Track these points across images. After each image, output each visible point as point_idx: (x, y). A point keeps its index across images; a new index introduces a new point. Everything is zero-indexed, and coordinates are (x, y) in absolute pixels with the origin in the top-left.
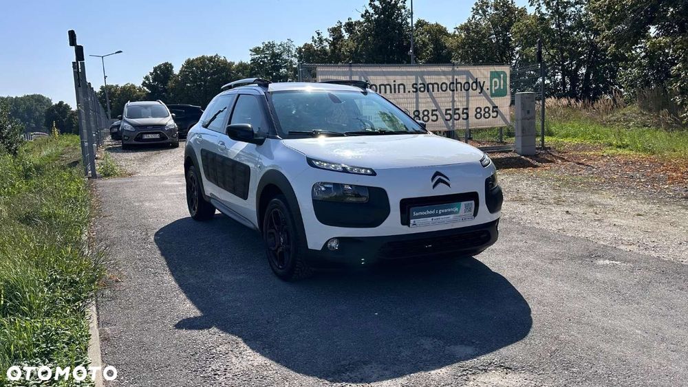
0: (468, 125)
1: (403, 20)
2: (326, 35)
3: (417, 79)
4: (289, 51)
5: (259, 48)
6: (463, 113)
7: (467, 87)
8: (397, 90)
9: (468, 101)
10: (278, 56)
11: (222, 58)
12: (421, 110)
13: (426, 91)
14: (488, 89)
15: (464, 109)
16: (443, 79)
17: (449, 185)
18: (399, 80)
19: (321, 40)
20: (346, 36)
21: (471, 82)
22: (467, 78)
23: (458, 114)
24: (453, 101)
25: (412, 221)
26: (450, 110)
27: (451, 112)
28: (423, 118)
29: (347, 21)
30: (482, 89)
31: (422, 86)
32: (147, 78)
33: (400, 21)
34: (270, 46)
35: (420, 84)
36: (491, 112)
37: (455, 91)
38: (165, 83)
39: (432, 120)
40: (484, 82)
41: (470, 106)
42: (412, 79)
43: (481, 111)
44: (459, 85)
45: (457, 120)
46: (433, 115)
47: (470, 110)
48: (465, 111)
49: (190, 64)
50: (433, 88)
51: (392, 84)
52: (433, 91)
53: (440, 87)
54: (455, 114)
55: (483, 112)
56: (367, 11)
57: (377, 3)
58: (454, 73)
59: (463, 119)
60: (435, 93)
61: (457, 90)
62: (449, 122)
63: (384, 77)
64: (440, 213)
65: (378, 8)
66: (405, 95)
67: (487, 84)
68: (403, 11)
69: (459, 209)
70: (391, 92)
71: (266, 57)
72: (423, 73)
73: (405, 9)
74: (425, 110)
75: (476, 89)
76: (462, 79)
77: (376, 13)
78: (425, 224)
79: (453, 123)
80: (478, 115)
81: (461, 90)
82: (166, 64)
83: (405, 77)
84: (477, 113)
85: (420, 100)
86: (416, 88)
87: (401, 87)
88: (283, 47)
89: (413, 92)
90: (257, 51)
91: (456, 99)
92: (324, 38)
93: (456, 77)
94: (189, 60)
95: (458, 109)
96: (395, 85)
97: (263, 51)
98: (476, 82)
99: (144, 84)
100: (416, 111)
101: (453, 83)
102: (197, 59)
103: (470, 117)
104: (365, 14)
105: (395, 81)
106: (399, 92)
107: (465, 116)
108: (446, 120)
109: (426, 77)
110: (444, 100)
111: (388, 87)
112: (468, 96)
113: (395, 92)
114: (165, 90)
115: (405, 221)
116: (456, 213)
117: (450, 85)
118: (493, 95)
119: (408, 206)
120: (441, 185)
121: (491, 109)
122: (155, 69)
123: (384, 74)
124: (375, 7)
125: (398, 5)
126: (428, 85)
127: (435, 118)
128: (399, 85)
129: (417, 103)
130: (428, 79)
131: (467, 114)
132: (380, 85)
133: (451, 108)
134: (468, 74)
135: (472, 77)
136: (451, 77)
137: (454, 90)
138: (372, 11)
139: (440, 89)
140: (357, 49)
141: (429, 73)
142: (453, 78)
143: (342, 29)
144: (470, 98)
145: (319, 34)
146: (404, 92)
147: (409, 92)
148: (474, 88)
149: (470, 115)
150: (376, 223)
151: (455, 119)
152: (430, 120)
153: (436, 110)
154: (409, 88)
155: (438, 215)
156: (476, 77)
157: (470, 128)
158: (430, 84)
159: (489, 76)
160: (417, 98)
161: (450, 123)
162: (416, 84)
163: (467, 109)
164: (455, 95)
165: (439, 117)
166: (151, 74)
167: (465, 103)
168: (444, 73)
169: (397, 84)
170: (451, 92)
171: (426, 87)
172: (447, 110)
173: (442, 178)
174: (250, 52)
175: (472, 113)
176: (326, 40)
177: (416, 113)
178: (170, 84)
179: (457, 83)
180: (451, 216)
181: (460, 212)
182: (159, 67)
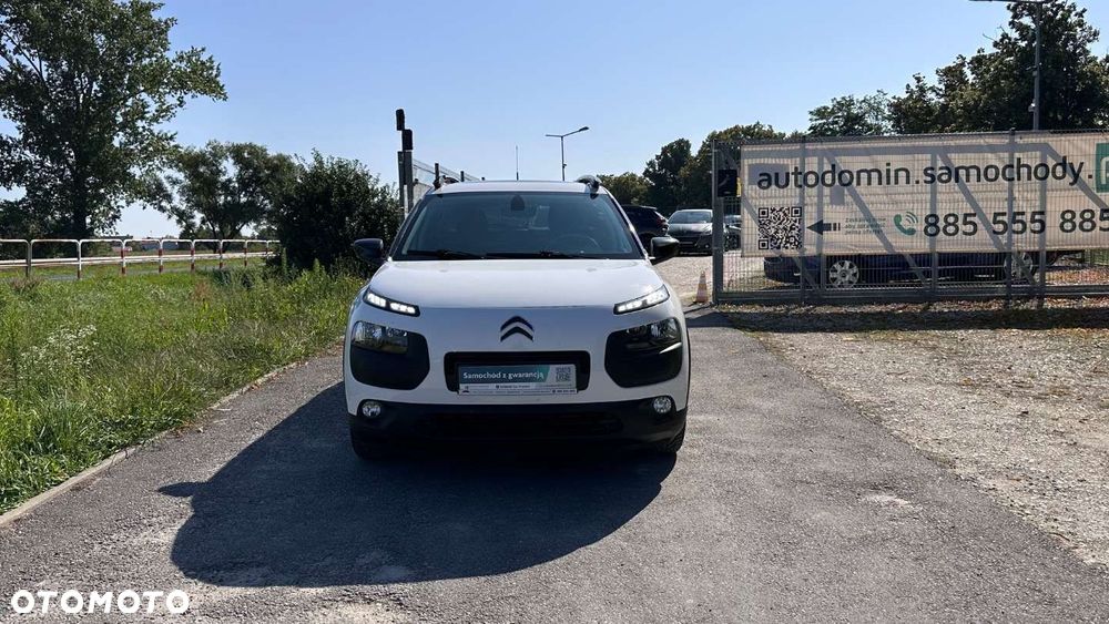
0: (1042, 242)
1: (1076, 48)
2: (932, 80)
3: (934, 160)
4: (878, 110)
5: (825, 108)
6: (1033, 221)
7: (1043, 173)
8: (892, 180)
9: (1043, 199)
10: (859, 119)
11: (766, 128)
12: (941, 214)
13: (953, 180)
14: (1090, 177)
15: (1034, 213)
16: (992, 159)
17: (531, 338)
18: (897, 161)
19: (922, 90)
20: (970, 77)
21: (1051, 163)
22: (1043, 157)
23: (1022, 222)
24: (1011, 199)
25: (462, 386)
26: (1004, 214)
27: (1005, 219)
28: (945, 227)
29: (976, 54)
30: (1076, 176)
31: (944, 171)
32: (651, 164)
33: (1070, 48)
34: (845, 105)
35: (941, 168)
36: (1096, 219)
37: (1016, 182)
38: (675, 172)
39: (965, 233)
40: (1082, 164)
41: (1048, 207)
42: (925, 160)
43: (1074, 216)
44: (1024, 171)
45: (1018, 233)
46: (965, 223)
47: (1048, 214)
48: (1037, 217)
49: (715, 139)
50: (968, 175)
51: (883, 170)
52: (968, 180)
53: (983, 174)
54: (1015, 221)
55: (1078, 220)
56: (1005, 36)
57: (1027, 20)
58: (1012, 148)
59: (1034, 232)
60: (972, 185)
61: (1019, 179)
62: (1000, 236)
63: (867, 158)
64: (510, 377)
65: (1028, 27)
66: (909, 188)
67: (1089, 168)
68: (1079, 29)
69: (545, 376)
70: (880, 183)
71: (836, 123)
72: (948, 149)
73: (1081, 26)
74: (950, 215)
75: (1064, 177)
76: (1031, 159)
77: (1023, 38)
78: (482, 392)
79: (1010, 238)
80: (1068, 226)
81: (1029, 178)
82: (682, 140)
83: (909, 157)
84: (1065, 221)
85: (939, 197)
86: (932, 176)
87: (902, 174)
88: (870, 104)
89: (926, 182)
90: (821, 113)
91: (1016, 195)
92: (929, 86)
93: (1017, 155)
94: (714, 133)
95: (1023, 213)
96: (888, 171)
97: (833, 112)
98: (1063, 164)
99: (646, 173)
100: (931, 216)
101: (1012, 166)
102: (726, 132)
103: (1047, 229)
104: (1002, 40)
105: (888, 164)
106: (897, 183)
107: (1037, 226)
108: (995, 232)
109: (952, 156)
110: (992, 198)
111: (874, 175)
112: (1043, 191)
113: (888, 183)
114: (675, 182)
115: (453, 385)
116: (540, 380)
117: (1004, 169)
118: (1101, 188)
120: (517, 337)
121: (1098, 214)
122: (664, 150)
123: (867, 152)
124: (1022, 29)
125: (1069, 20)
126: (957, 169)
127: (970, 228)
128: (897, 171)
129: (934, 202)
130: (957, 160)
131: (1043, 224)
132: (859, 172)
133: (1006, 210)
135: (1054, 155)
136: (1006, 155)
137: (1013, 179)
138: (1014, 34)
139: (982, 177)
140: (977, 103)
141: (960, 149)
142: (1012, 157)
143: (965, 69)
144: (1049, 194)
145: (918, 80)
146: (908, 182)
147: (917, 182)
148: (1059, 174)
149: (1048, 224)
150: (411, 384)
151: (1014, 232)
152: (960, 232)
153: (974, 215)
154: (918, 174)
155: (507, 381)
156: (1062, 155)
157: (1048, 248)
158: (962, 167)
159: (1093, 151)
160: (934, 193)
161: (1003, 239)
162: (932, 169)
163: (1042, 213)
164: (1016, 188)
165: (980, 226)
166: (658, 157)
167: (1038, 203)
168: (993, 149)
169: (892, 168)
170: (1006, 182)
171: (953, 173)
172: (996, 215)
173: (520, 325)
174: (810, 116)
175: (1053, 221)
176: (933, 89)
177: (931, 220)
178: (683, 171)
179: (1019, 166)
180: (533, 385)
181: (548, 379)
182: (671, 146)
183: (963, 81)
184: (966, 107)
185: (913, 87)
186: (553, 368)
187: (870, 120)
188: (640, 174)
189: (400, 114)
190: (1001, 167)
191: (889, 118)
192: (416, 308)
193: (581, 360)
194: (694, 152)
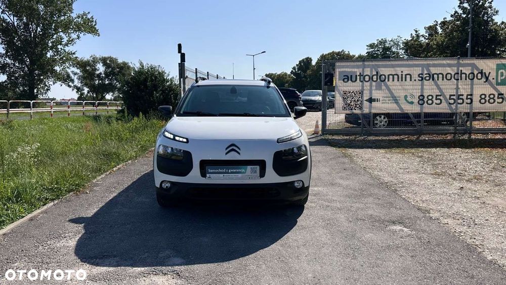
0: (471, 108)
1: (488, 18)
2: (422, 32)
3: (423, 70)
4: (398, 45)
5: (374, 44)
6: (467, 99)
7: (472, 77)
8: (404, 79)
9: (472, 89)
10: (389, 49)
11: (347, 53)
12: (426, 95)
13: (431, 79)
14: (493, 79)
15: (468, 95)
16: (449, 70)
17: (239, 154)
18: (406, 71)
19: (418, 36)
20: (440, 31)
21: (476, 72)
22: (472, 70)
23: (462, 99)
24: (457, 88)
25: (208, 175)
26: (454, 95)
27: (454, 97)
28: (427, 101)
29: (443, 20)
30: (487, 78)
31: (427, 75)
32: (294, 68)
33: (485, 18)
34: (383, 42)
35: (426, 74)
36: (496, 98)
37: (460, 81)
38: (305, 72)
39: (436, 104)
40: (490, 73)
41: (474, 93)
42: (418, 70)
44: (464, 76)
45: (460, 104)
46: (436, 99)
47: (474, 96)
48: (469, 97)
49: (323, 57)
50: (438, 77)
51: (400, 74)
52: (438, 80)
53: (445, 77)
54: (459, 99)
55: (487, 98)
56: (456, 12)
57: (466, 5)
58: (459, 65)
59: (467, 103)
60: (440, 82)
61: (461, 79)
62: (452, 105)
63: (392, 69)
64: (230, 172)
65: (466, 8)
66: (411, 83)
67: (493, 75)
68: (489, 9)
69: (246, 171)
70: (398, 80)
71: (379, 50)
72: (429, 65)
73: (490, 8)
74: (429, 95)
75: (481, 79)
76: (467, 71)
77: (464, 13)
78: (217, 178)
79: (456, 106)
80: (483, 101)
81: (466, 79)
82: (308, 58)
83: (412, 69)
84: (482, 99)
85: (425, 87)
86: (422, 78)
87: (408, 77)
88: (394, 42)
89: (419, 80)
90: (371, 46)
91: (460, 87)
92: (421, 34)
93: (460, 68)
94: (323, 55)
95: (463, 95)
96: (402, 75)
97: (377, 46)
98: (481, 73)
99: (292, 72)
100: (421, 95)
101: (458, 73)
102: (328, 54)
103: (474, 103)
104: (455, 14)
105: (402, 72)
106: (406, 80)
107: (469, 101)
108: (450, 103)
109: (431, 69)
110: (449, 88)
111: (396, 77)
112: (472, 85)
113: (402, 80)
114: (305, 77)
115: (203, 174)
116: (243, 173)
118: (498, 84)
119: (205, 165)
120: (233, 153)
121: (496, 96)
122: (300, 62)
123: (393, 66)
124: (464, 9)
125: (485, 5)
126: (433, 75)
127: (438, 101)
128: (406, 75)
129: (422, 89)
130: (434, 70)
131: (472, 100)
132: (389, 75)
133: (455, 94)
134: (474, 66)
135: (477, 68)
136: (456, 68)
137: (458, 79)
138: (460, 11)
139: (445, 79)
140: (443, 42)
141: (435, 66)
142: (458, 69)
143: (437, 27)
144: (474, 86)
145: (416, 31)
146: (411, 80)
147: (415, 80)
148: (479, 77)
149: (474, 100)
150: (185, 173)
152: (434, 103)
153: (440, 96)
154: (415, 76)
155: (228, 173)
156: (481, 69)
157: (474, 111)
158: (436, 74)
159: (495, 67)
160: (422, 85)
161: (454, 106)
162: (422, 74)
163: (471, 95)
164: (459, 84)
165: (443, 101)
166: (297, 65)
167: (469, 90)
168: (450, 66)
169: (404, 74)
170: (455, 81)
171: (431, 76)
172: (451, 95)
173: (234, 148)
174: (367, 47)
175: (476, 98)
176: (423, 36)
177: (421, 98)
178: (309, 72)
179: (462, 73)
180: (240, 175)
181: (247, 172)
182: (303, 60)
183: (437, 33)
184: (437, 45)
185: (414, 35)
186: (249, 167)
187: (394, 50)
188: (289, 73)
189: (180, 46)
190: (453, 74)
191: (403, 49)
192: (187, 139)
193: (262, 164)
194: (314, 63)
